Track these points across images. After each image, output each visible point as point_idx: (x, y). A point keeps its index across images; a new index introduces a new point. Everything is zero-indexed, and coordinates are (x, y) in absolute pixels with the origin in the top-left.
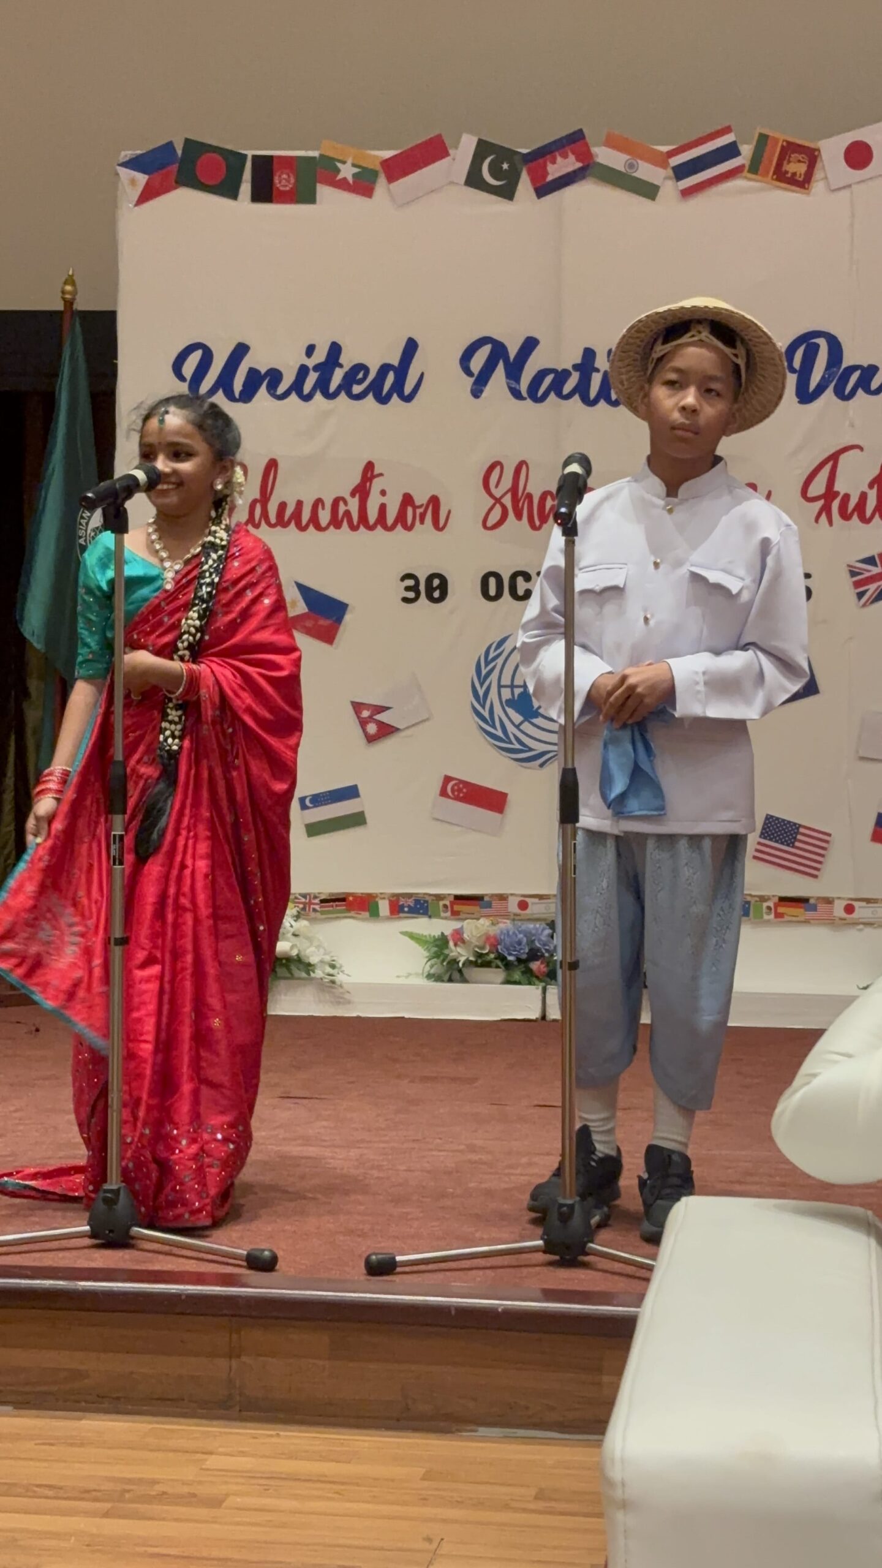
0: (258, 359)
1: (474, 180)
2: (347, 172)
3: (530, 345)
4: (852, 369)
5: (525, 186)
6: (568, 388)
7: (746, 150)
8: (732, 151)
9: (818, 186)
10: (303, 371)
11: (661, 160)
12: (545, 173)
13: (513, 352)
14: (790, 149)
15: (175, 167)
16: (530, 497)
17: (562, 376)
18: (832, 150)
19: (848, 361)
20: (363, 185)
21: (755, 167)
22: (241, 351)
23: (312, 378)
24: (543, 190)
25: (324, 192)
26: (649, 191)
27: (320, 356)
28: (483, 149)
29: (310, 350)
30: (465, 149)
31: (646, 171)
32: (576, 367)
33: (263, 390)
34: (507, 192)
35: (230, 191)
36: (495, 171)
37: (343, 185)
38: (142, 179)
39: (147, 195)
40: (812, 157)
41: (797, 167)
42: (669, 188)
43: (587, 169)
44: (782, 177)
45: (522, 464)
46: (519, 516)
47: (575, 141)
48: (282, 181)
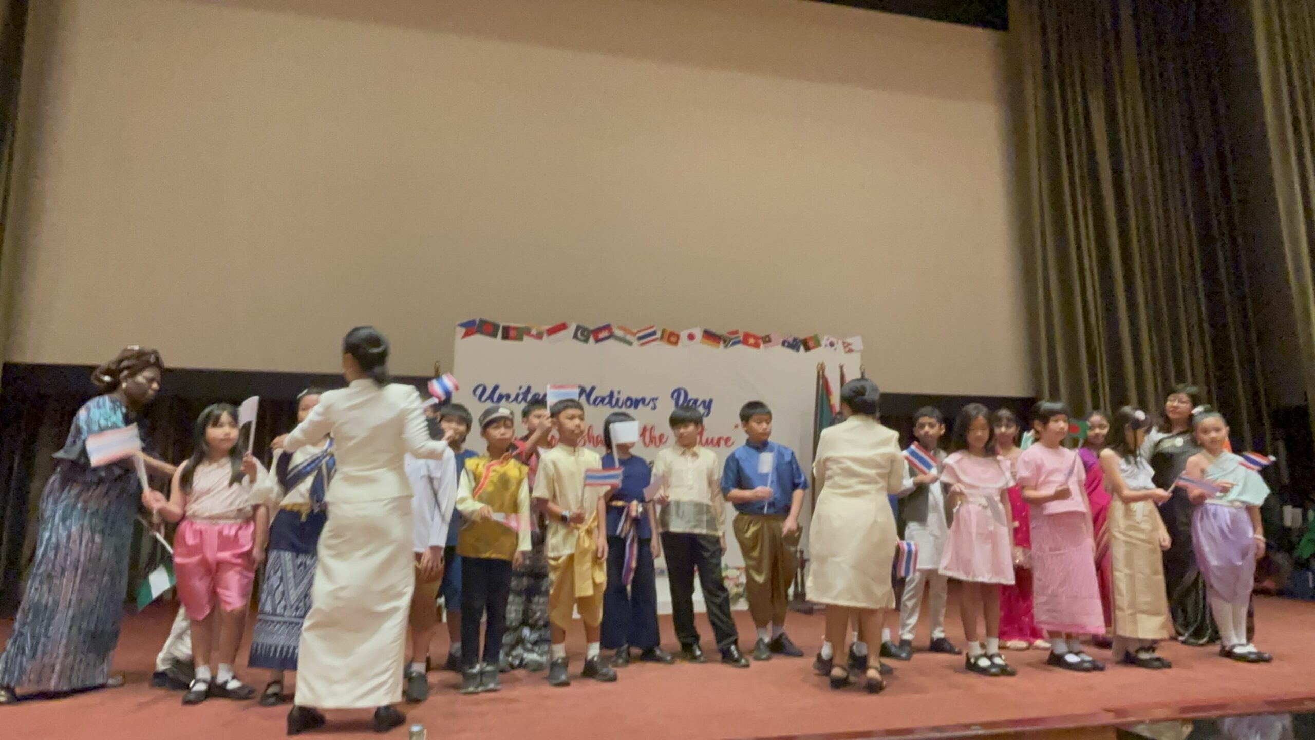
0: (502, 390)
1: (575, 336)
2: (534, 332)
3: (593, 389)
4: (690, 401)
5: (591, 340)
6: (606, 401)
7: (659, 335)
8: (654, 333)
9: (680, 344)
10: (518, 395)
11: (634, 334)
12: (598, 336)
13: (588, 389)
14: (671, 334)
15: (475, 327)
16: (593, 437)
17: (603, 399)
18: (684, 335)
19: (690, 397)
20: (539, 336)
21: (662, 338)
22: (496, 388)
23: (521, 397)
24: (598, 340)
25: (526, 338)
26: (630, 343)
27: (524, 389)
28: (578, 328)
29: (521, 388)
30: (572, 328)
31: (629, 337)
32: (608, 396)
33: (504, 400)
34: (586, 341)
35: (494, 335)
36: (582, 334)
37: (532, 336)
38: (463, 330)
39: (467, 334)
40: (678, 337)
41: (673, 339)
42: (636, 343)
43: (611, 336)
44: (669, 342)
45: (590, 427)
46: (590, 442)
47: (607, 327)
48: (512, 333)
